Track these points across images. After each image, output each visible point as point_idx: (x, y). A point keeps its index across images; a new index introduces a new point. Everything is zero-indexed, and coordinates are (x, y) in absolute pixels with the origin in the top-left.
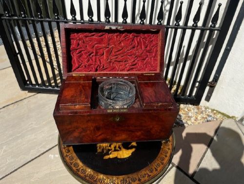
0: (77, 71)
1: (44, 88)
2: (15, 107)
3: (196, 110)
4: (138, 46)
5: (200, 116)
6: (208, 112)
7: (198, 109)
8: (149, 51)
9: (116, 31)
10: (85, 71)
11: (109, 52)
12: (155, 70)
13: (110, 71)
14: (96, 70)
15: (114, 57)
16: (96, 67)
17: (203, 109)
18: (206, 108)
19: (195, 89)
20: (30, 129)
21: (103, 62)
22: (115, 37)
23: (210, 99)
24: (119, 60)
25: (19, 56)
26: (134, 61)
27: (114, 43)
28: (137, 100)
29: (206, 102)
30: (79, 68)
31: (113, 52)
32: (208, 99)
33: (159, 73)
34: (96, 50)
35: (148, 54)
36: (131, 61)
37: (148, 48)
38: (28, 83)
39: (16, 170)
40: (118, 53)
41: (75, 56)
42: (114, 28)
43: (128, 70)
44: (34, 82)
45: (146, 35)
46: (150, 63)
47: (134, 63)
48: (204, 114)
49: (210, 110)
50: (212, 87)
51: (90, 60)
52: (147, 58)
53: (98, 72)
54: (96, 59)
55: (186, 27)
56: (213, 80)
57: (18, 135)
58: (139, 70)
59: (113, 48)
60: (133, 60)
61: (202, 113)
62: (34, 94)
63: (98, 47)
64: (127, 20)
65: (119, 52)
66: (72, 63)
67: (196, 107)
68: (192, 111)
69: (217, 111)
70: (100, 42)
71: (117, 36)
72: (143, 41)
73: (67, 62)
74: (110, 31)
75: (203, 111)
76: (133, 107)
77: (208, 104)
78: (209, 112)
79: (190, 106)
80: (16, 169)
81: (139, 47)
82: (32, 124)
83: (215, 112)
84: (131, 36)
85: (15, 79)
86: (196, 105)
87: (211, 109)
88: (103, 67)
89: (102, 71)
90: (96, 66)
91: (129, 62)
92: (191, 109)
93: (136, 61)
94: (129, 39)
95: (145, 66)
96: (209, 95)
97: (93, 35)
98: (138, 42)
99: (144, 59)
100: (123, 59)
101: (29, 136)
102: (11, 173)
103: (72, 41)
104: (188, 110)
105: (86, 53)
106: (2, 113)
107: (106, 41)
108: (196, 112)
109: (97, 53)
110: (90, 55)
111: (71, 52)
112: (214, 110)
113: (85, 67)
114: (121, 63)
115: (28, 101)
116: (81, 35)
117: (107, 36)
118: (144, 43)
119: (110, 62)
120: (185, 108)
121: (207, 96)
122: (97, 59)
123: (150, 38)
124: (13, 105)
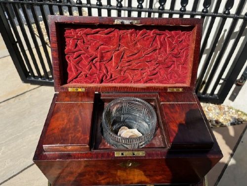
0: (75, 82)
1: (47, 80)
2: (16, 101)
3: (218, 111)
4: (160, 49)
5: (222, 117)
6: (231, 113)
7: (220, 109)
8: (176, 56)
9: (131, 26)
10: (86, 82)
11: (120, 57)
12: (184, 82)
13: (120, 82)
14: (102, 81)
15: (127, 64)
16: (100, 78)
17: (226, 109)
18: (230, 108)
19: (219, 87)
20: (31, 127)
21: (110, 70)
22: (129, 35)
23: (235, 98)
24: (133, 68)
25: (18, 44)
26: (155, 69)
27: (127, 44)
28: (158, 131)
29: (231, 102)
30: (76, 77)
31: (125, 56)
32: (233, 98)
33: (189, 88)
34: (102, 54)
35: (174, 59)
36: (150, 69)
37: (176, 51)
38: (30, 74)
39: (15, 176)
40: (131, 58)
41: (71, 62)
42: (127, 22)
43: (146, 82)
44: (36, 74)
45: (173, 32)
46: (176, 72)
47: (155, 72)
48: (227, 116)
49: (234, 111)
50: (240, 86)
51: (93, 67)
52: (173, 66)
53: (104, 85)
54: (100, 66)
55: (215, 14)
56: (241, 78)
57: (18, 135)
58: (161, 82)
59: (124, 50)
60: (152, 69)
61: (224, 113)
62: (37, 86)
63: (104, 49)
64: (143, 4)
65: (134, 57)
66: (68, 71)
67: (217, 106)
68: (213, 111)
69: (242, 112)
70: (107, 42)
71: (131, 34)
72: (169, 41)
73: (60, 71)
74: (122, 27)
75: (225, 112)
76: (152, 144)
77: (231, 104)
78: (233, 113)
79: (211, 105)
80: (15, 174)
81: (162, 49)
82: (34, 121)
83: (239, 113)
84: (151, 33)
85: (15, 70)
86: (218, 104)
87: (236, 110)
88: (111, 77)
89: (109, 82)
90: (101, 76)
91: (148, 70)
92: (212, 108)
93: (157, 69)
94: (148, 39)
95: (169, 76)
96: (235, 94)
97: (97, 33)
98: (161, 42)
99: (169, 67)
100: (139, 66)
101: (30, 136)
102: (9, 179)
103: (67, 40)
104: (209, 110)
105: (87, 57)
106: (1, 108)
107: (115, 41)
108: (218, 113)
109: (102, 57)
110: (92, 60)
111: (66, 56)
112: (238, 111)
113: (86, 76)
114: (136, 71)
115: (31, 96)
116: (80, 32)
117: (117, 33)
118: (170, 44)
119: (121, 70)
120: (205, 106)
121: (232, 94)
122: (103, 67)
123: (179, 37)
124: (13, 99)
